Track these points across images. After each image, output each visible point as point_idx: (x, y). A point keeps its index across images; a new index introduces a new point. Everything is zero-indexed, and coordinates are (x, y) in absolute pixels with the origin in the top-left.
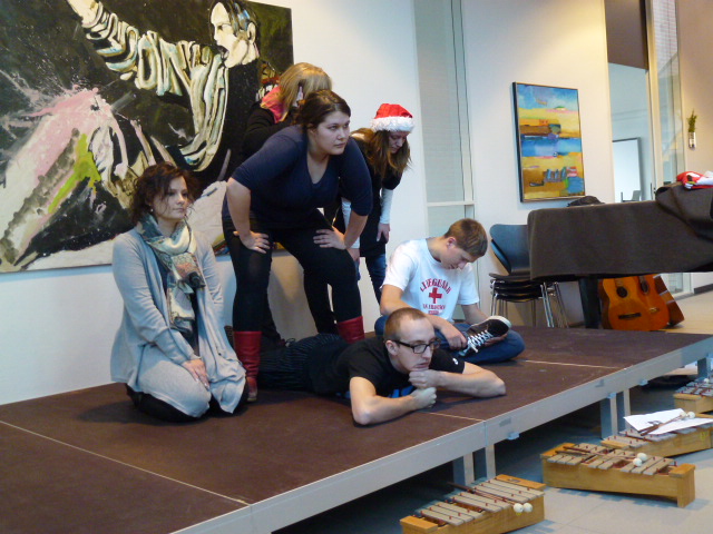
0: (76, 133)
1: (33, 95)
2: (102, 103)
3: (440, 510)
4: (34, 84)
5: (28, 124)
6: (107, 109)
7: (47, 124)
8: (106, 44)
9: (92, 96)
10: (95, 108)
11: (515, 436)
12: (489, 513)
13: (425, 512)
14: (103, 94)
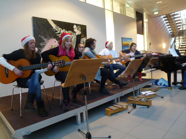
0: (52, 46)
1: (45, 40)
2: (56, 41)
3: (112, 107)
4: (46, 38)
5: (45, 44)
6: (57, 42)
7: (48, 44)
8: (57, 31)
9: (55, 40)
10: (55, 42)
11: (123, 95)
12: (119, 108)
13: (109, 108)
14: (56, 40)
